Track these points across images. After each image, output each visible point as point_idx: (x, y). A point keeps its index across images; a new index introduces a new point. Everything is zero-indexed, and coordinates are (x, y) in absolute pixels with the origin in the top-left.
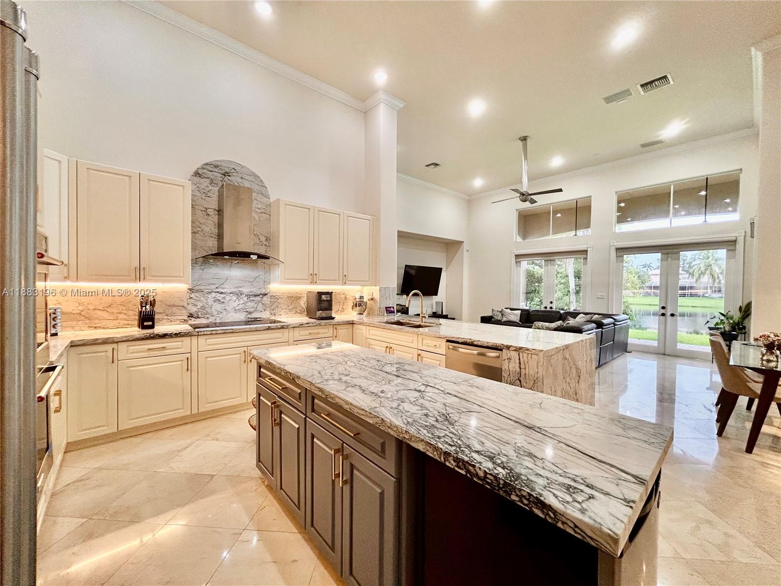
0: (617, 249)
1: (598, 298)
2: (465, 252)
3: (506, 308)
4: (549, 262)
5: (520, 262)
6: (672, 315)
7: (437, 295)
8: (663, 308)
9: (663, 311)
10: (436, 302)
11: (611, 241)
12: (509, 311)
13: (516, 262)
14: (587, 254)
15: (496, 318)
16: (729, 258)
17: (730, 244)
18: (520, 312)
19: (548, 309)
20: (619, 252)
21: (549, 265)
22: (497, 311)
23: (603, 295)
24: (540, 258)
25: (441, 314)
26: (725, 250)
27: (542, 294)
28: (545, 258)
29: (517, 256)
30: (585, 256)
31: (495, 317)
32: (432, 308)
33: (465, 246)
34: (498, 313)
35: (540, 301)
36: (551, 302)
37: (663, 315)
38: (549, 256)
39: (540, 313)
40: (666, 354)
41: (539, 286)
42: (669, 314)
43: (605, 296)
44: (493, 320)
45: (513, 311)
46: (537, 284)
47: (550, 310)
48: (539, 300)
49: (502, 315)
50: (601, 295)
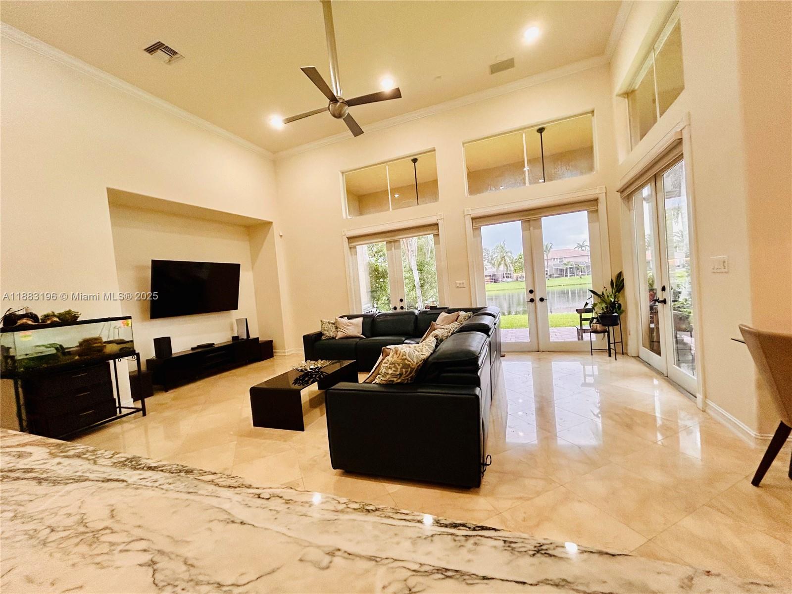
0: (473, 219)
1: (458, 288)
2: (277, 239)
3: (342, 317)
4: (393, 243)
5: (356, 247)
6: (542, 300)
7: (237, 309)
8: (531, 292)
9: (531, 296)
10: (237, 320)
11: (465, 209)
12: (345, 320)
13: (350, 248)
14: (438, 229)
15: (328, 335)
16: (590, 221)
17: (590, 204)
18: (361, 319)
19: (399, 310)
20: (476, 222)
21: (393, 248)
22: (329, 323)
23: (463, 283)
24: (380, 240)
25: (245, 337)
26: (586, 212)
27: (389, 292)
28: (387, 239)
29: (351, 239)
30: (436, 232)
31: (326, 332)
32: (232, 330)
33: (276, 230)
34: (330, 326)
35: (388, 300)
36: (401, 300)
37: (532, 300)
38: (392, 236)
39: (389, 318)
40: (541, 349)
41: (384, 282)
42: (537, 299)
43: (465, 283)
44: (323, 338)
45: (351, 321)
46: (381, 280)
47: (401, 311)
48: (386, 298)
49: (337, 328)
50: (460, 284)
